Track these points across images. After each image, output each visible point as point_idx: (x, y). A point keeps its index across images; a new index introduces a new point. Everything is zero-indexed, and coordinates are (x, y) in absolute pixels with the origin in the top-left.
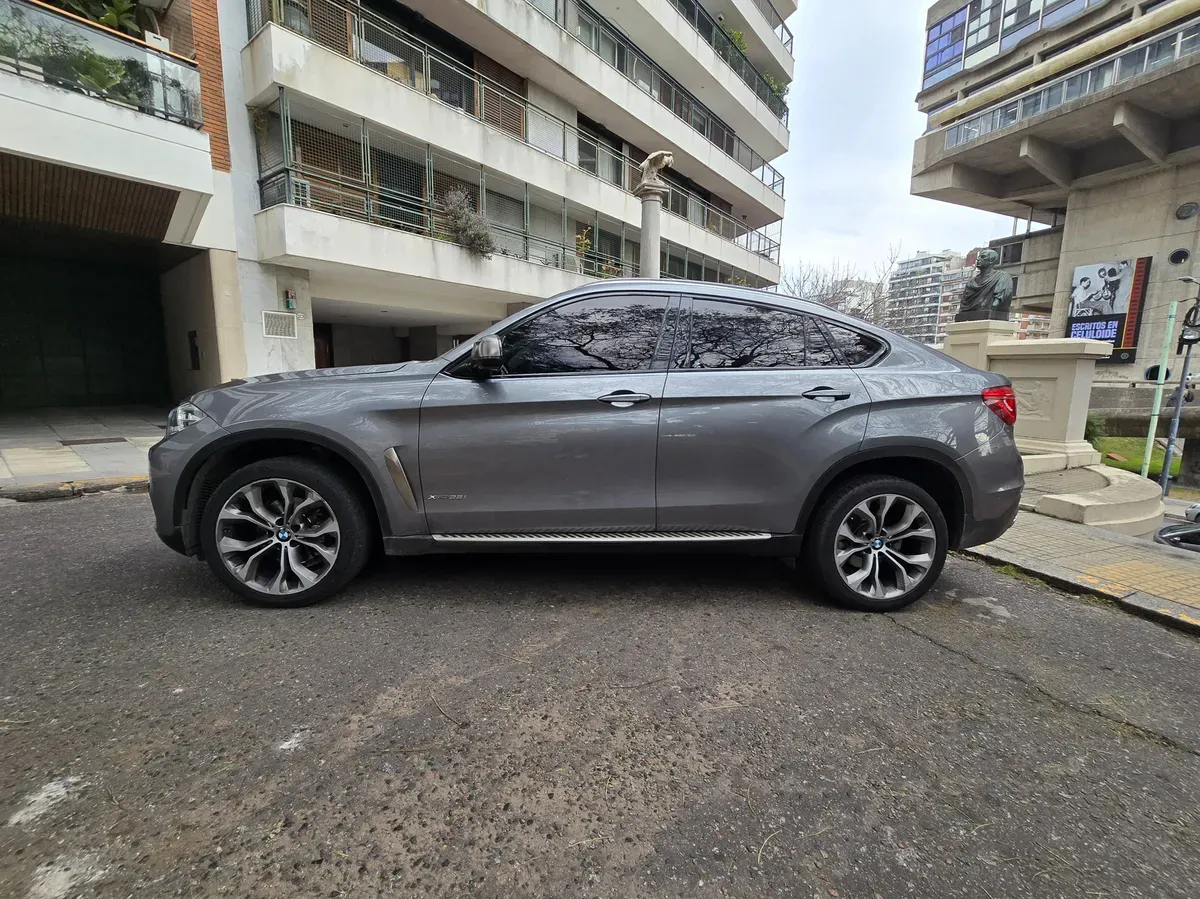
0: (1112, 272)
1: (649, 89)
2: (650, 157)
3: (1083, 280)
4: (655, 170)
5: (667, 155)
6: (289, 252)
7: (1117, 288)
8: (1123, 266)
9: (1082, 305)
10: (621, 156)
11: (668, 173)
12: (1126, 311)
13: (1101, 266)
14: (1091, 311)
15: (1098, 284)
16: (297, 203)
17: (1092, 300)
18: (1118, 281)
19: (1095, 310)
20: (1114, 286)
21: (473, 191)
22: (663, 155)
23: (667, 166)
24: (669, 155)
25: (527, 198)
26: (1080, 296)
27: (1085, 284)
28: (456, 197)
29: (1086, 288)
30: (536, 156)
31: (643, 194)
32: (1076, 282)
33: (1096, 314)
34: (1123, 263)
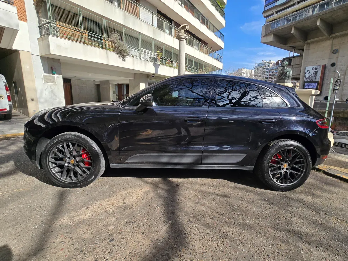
0: (316, 69)
1: (181, 4)
2: (181, 26)
3: (308, 71)
4: (183, 30)
5: (187, 26)
6: (52, 53)
7: (317, 73)
8: (319, 67)
9: (308, 78)
10: (172, 25)
11: (187, 31)
12: (319, 80)
13: (313, 67)
14: (310, 80)
15: (312, 72)
16: (54, 35)
17: (310, 77)
18: (317, 71)
19: (311, 80)
20: (316, 73)
21: (121, 34)
22: (186, 26)
23: (187, 29)
24: (188, 26)
25: (140, 37)
26: (307, 75)
27: (308, 72)
28: (115, 36)
29: (309, 73)
30: (143, 23)
31: (179, 38)
32: (306, 71)
33: (311, 81)
34: (319, 66)
